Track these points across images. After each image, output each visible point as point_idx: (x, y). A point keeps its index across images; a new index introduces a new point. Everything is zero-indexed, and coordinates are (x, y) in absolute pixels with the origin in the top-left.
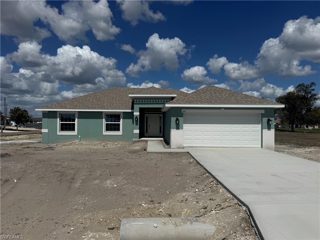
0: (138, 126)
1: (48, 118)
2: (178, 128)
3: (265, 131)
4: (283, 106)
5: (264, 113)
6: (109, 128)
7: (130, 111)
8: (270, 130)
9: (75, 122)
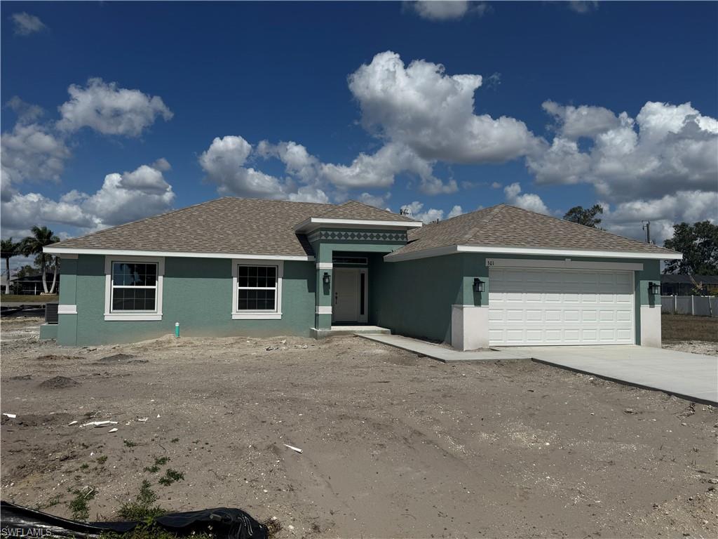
0: (330, 297)
1: (78, 275)
2: (478, 302)
3: (645, 309)
4: (680, 256)
5: (642, 269)
6: (247, 301)
7: (305, 258)
8: (654, 307)
9: (155, 285)
